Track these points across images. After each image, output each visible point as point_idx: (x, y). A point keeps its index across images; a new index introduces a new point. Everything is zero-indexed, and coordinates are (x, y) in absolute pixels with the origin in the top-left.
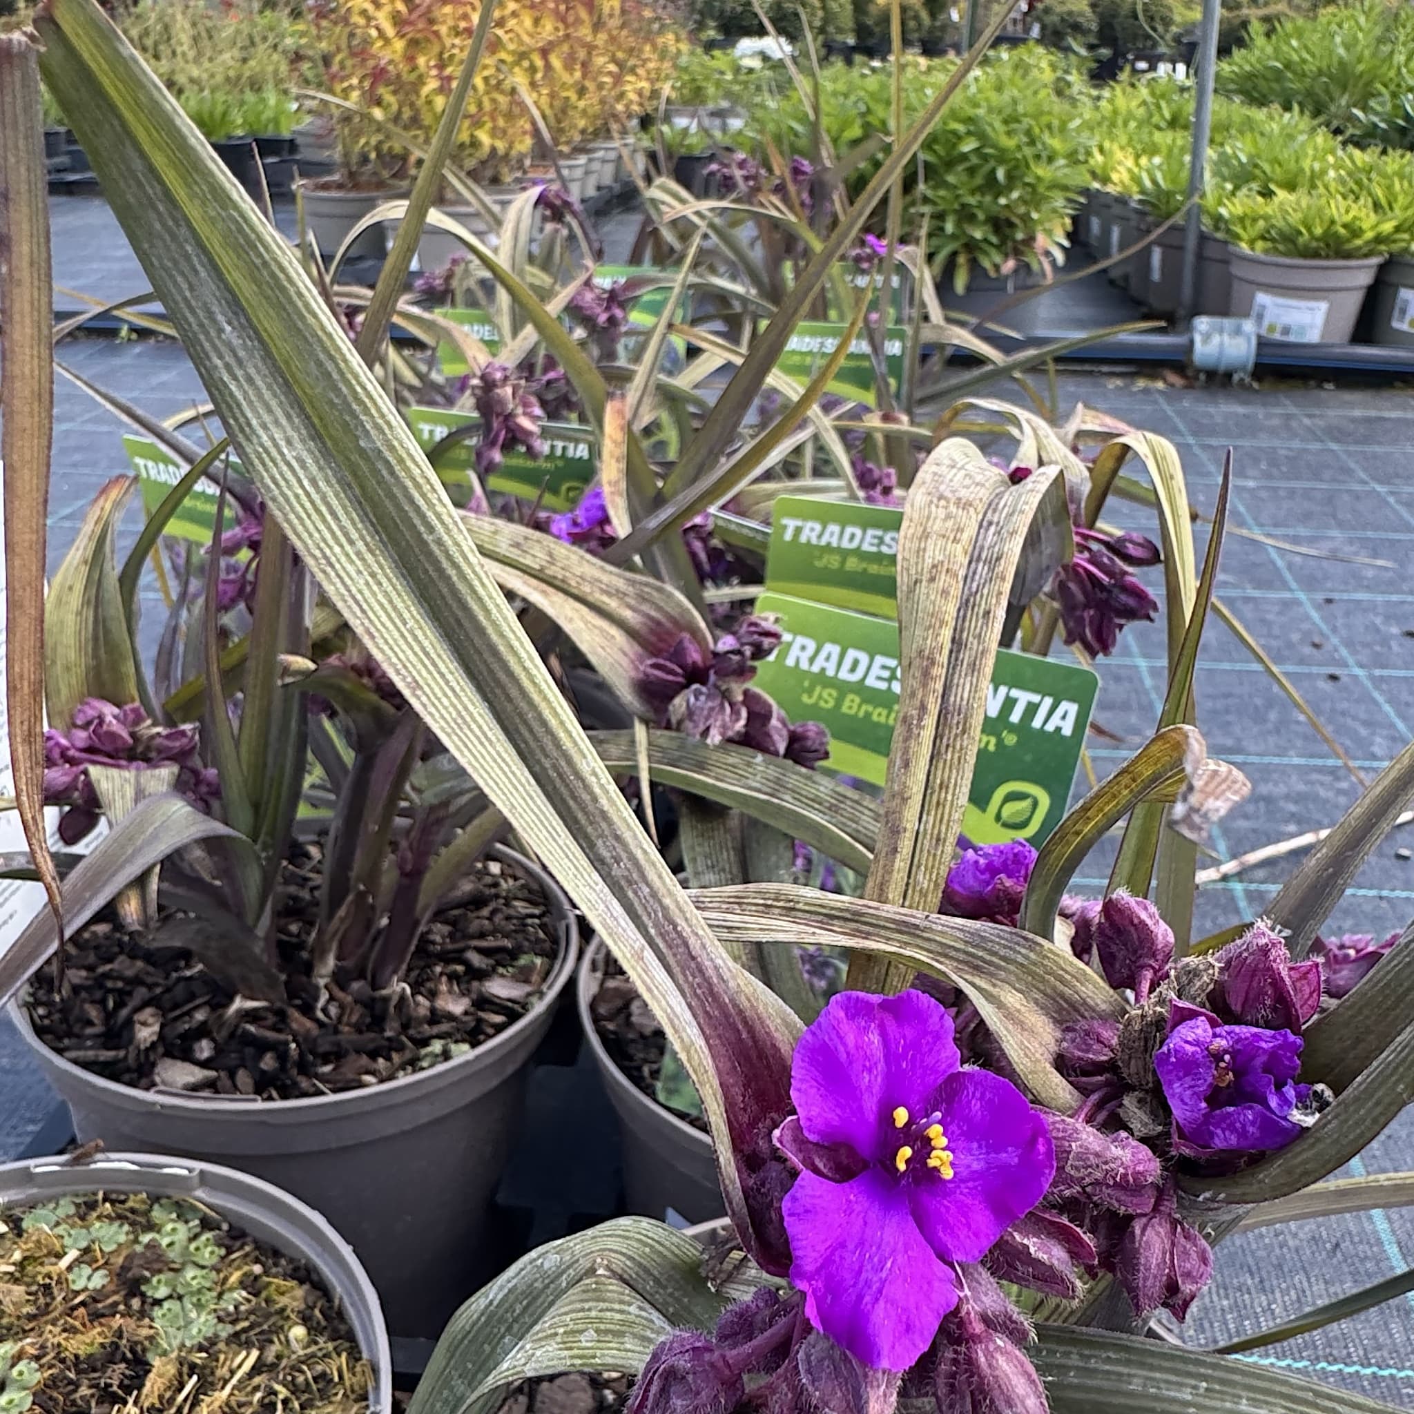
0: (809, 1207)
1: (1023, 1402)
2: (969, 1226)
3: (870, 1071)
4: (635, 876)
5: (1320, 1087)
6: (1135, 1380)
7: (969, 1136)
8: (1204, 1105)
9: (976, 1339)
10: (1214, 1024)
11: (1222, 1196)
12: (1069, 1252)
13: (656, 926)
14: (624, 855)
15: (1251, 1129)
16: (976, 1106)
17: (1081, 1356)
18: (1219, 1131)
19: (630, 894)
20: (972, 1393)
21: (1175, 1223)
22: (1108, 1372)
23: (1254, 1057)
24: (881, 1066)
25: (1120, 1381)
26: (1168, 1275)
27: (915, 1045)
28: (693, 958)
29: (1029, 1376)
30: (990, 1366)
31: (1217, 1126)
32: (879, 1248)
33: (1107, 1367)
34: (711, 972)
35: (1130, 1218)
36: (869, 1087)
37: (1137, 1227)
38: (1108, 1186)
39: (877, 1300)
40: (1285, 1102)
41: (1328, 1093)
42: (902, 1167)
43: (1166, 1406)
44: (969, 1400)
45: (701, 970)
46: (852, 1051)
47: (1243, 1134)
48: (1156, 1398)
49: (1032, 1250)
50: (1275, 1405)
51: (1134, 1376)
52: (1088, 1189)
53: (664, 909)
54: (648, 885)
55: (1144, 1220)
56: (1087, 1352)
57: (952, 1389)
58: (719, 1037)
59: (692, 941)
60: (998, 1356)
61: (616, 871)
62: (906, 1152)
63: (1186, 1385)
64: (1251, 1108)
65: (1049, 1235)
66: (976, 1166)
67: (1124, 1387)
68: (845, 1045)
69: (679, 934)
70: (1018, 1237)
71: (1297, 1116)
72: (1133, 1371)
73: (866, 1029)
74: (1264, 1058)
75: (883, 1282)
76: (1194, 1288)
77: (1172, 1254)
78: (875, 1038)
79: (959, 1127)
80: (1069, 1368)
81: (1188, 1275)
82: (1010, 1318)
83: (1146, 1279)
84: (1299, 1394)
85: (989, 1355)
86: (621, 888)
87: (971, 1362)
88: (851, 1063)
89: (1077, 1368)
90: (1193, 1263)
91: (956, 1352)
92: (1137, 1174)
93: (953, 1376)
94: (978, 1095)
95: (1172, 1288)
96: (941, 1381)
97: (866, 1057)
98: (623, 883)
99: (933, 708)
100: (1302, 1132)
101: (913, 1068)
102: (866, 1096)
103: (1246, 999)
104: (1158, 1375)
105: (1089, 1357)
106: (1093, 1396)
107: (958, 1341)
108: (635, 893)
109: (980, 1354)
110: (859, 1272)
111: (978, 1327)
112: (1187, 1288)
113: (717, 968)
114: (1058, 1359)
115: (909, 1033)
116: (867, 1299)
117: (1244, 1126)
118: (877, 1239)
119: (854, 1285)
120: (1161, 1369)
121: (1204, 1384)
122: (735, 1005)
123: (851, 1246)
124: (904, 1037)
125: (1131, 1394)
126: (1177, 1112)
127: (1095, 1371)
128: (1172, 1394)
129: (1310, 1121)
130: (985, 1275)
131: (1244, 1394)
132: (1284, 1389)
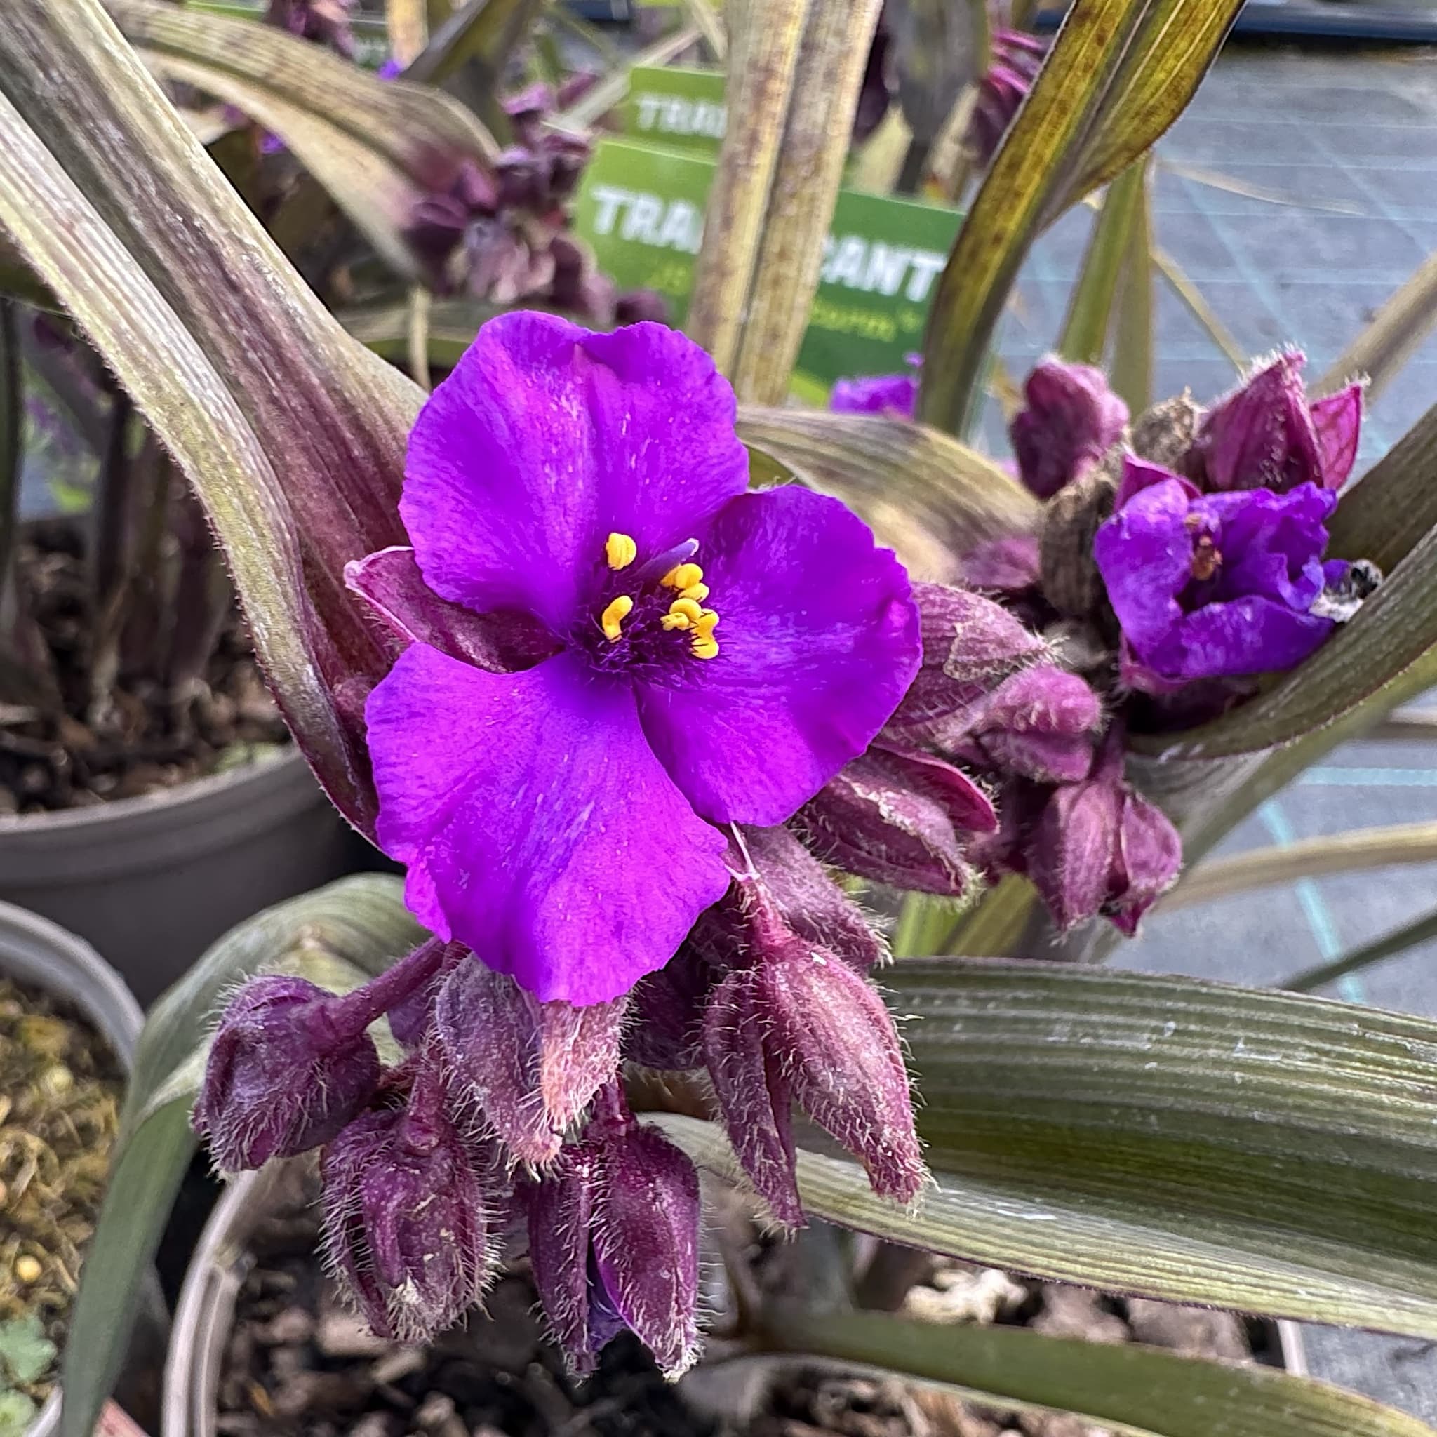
0: (418, 707)
1: (855, 1057)
2: (761, 762)
3: (558, 464)
4: (88, 102)
5: (1362, 564)
6: (1058, 1027)
7: (765, 605)
8: (1172, 605)
9: (775, 954)
10: (1191, 495)
11: (1198, 749)
12: (952, 817)
13: (145, 212)
14: (56, 53)
15: (1248, 636)
16: (778, 550)
17: (974, 1000)
18: (1196, 646)
19: (82, 142)
20: (766, 1045)
21: (1121, 797)
22: (1016, 1020)
23: (1253, 533)
24: (584, 462)
25: (1034, 1031)
26: (1112, 865)
27: (656, 427)
28: (234, 288)
29: (870, 1012)
30: (797, 997)
31: (1194, 637)
32: (564, 783)
33: (1013, 1013)
34: (275, 320)
35: (1050, 788)
36: (558, 497)
37: (1063, 800)
38: (1017, 733)
39: (556, 876)
40: (1307, 588)
41: (1375, 573)
42: (612, 630)
43: (1107, 1062)
44: (760, 1060)
45: (253, 314)
46: (522, 424)
47: (1234, 646)
48: (1090, 1051)
49: (884, 810)
50: (1295, 1047)
51: (1057, 1021)
52: (986, 740)
53: (161, 178)
54: (120, 124)
55: (1073, 791)
56: (982, 994)
57: (732, 1042)
58: (305, 449)
59: (228, 251)
60: (813, 980)
61: (43, 86)
62: (624, 604)
63: (1142, 1029)
64: (1250, 602)
65: (917, 789)
66: (774, 656)
67: (1040, 1039)
68: (506, 412)
69: (196, 231)
70: (859, 790)
71: (1325, 605)
72: (1054, 1015)
73: (556, 392)
74: (1269, 531)
75: (570, 846)
76: (1152, 883)
77: (1117, 836)
78: (574, 408)
79: (745, 589)
80: (952, 1020)
81: (1142, 866)
82: (843, 924)
83: (1074, 872)
84: (1335, 1026)
85: (795, 978)
86: (59, 126)
87: (763, 992)
88: (519, 446)
89: (967, 1018)
90: (1149, 852)
91: (739, 979)
92: (1063, 713)
93: (733, 1019)
94: (783, 533)
95: (1117, 884)
96: (713, 1030)
97: (552, 438)
98: (62, 115)
99: (770, 139)
100: (1334, 628)
101: (653, 470)
102: (552, 513)
103: (1242, 455)
104: (1095, 1018)
105: (986, 1001)
106: (988, 1057)
107: (744, 962)
108: (92, 138)
109: (780, 978)
110: (525, 829)
111: (780, 935)
112: (1141, 883)
113: (287, 314)
114: (937, 1008)
115: (645, 402)
116: (537, 877)
117: (1237, 631)
118: (561, 767)
119: (513, 854)
120: (1101, 1008)
121: (1172, 1025)
122: (333, 391)
123: (506, 780)
124: (633, 410)
125: (1051, 1049)
126: (1129, 625)
127: (995, 1020)
128: (1118, 1043)
129: (1347, 610)
130: (800, 854)
131: (1240, 1033)
132: (1309, 1022)
